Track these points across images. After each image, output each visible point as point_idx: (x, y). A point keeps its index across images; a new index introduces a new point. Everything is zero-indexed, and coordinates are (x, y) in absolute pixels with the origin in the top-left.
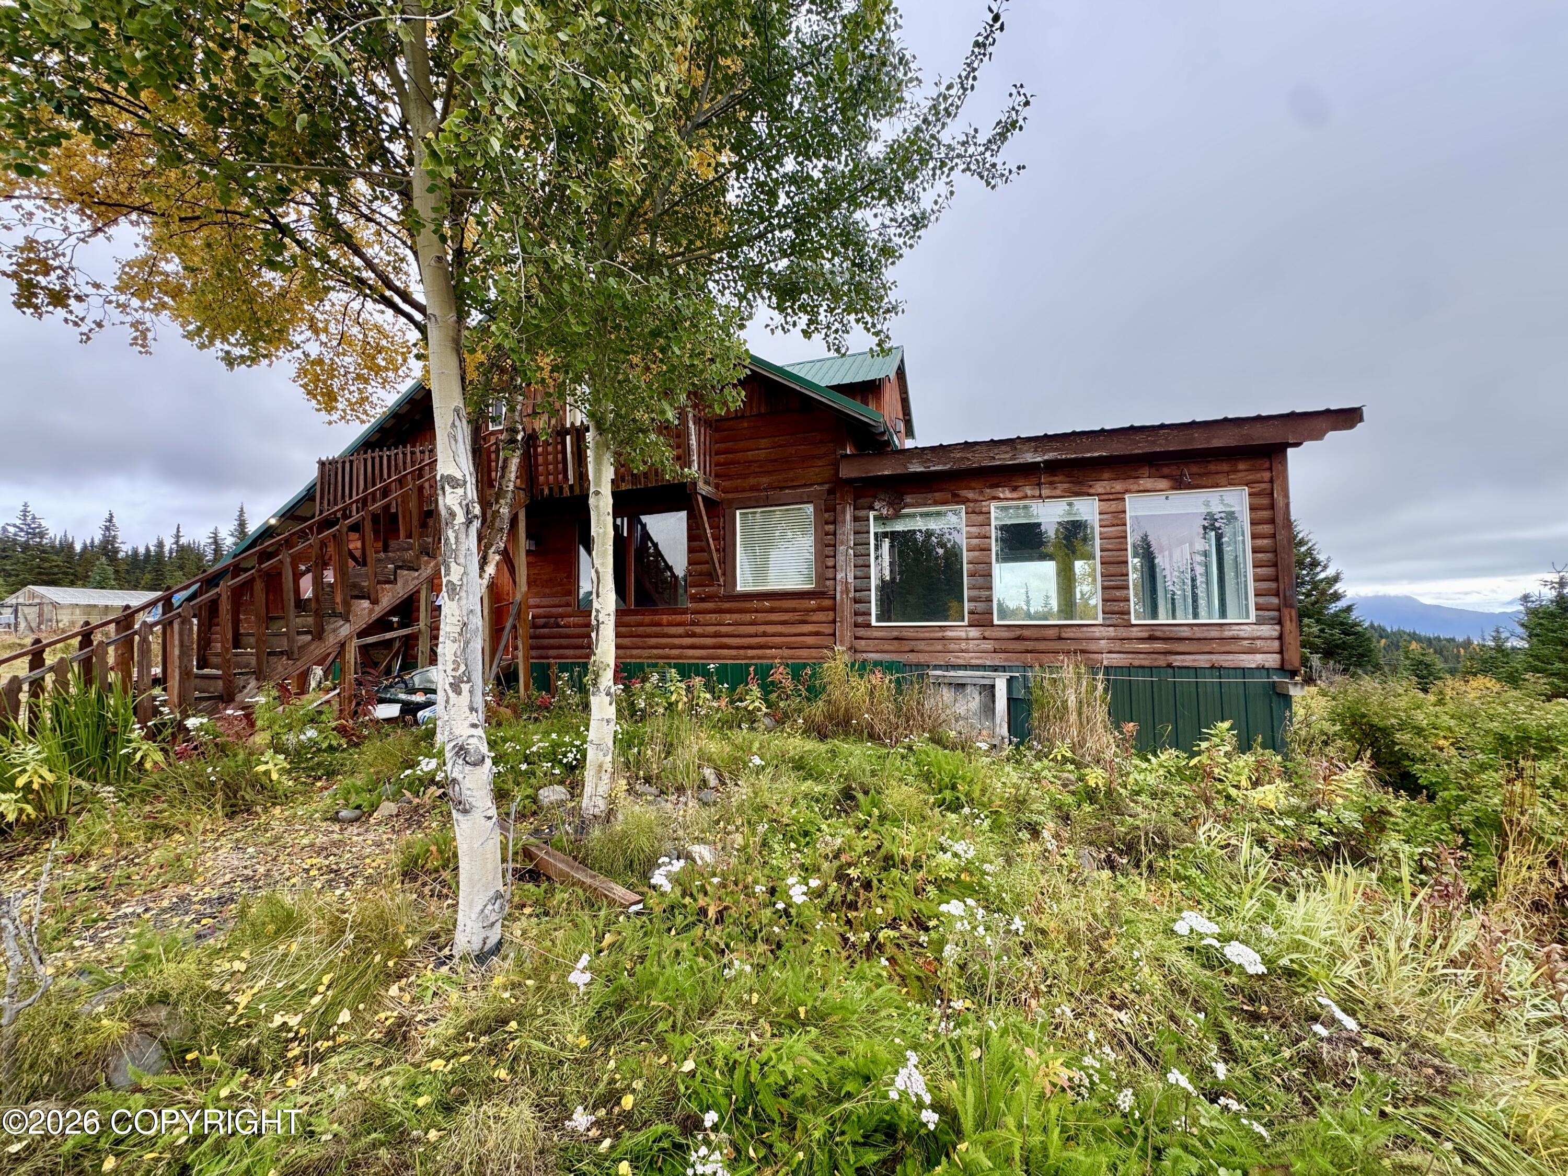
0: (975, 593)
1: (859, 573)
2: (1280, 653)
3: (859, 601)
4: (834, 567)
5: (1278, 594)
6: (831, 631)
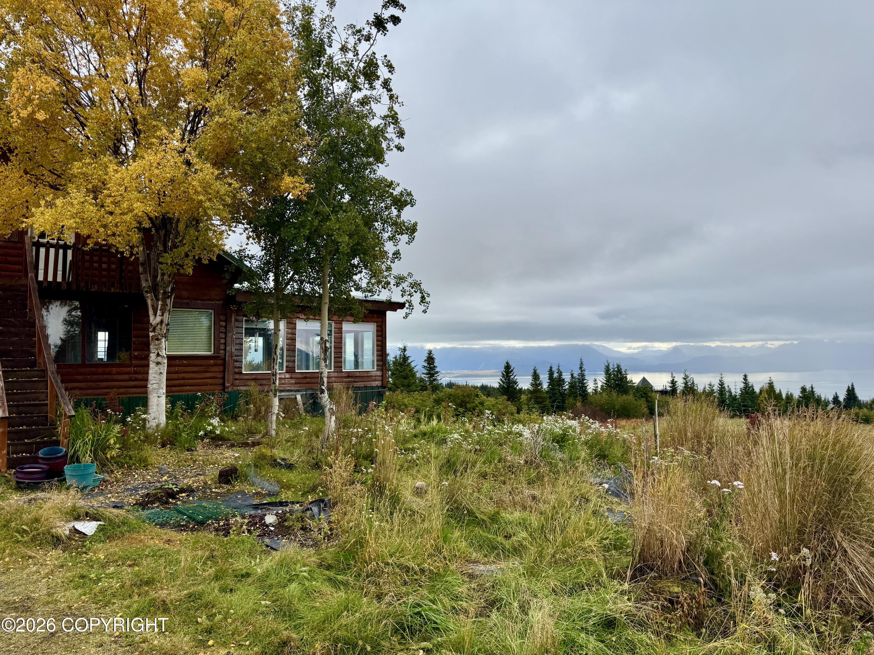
1: (237, 347)
2: (382, 381)
3: (237, 361)
4: (225, 344)
5: (382, 361)
6: (220, 375)
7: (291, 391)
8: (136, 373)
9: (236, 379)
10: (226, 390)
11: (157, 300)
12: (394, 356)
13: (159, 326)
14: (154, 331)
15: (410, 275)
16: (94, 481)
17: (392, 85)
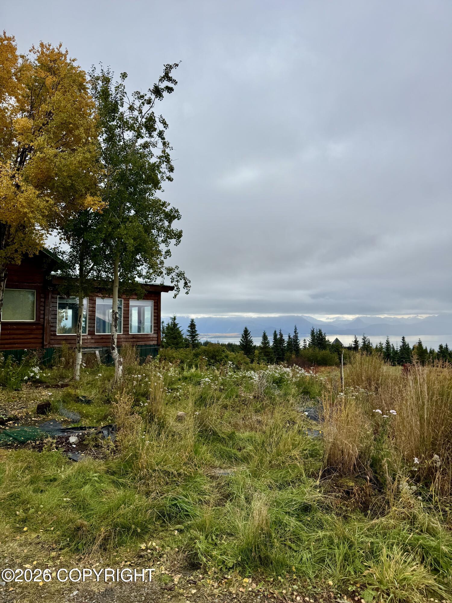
0: (90, 325)
1: (53, 317)
2: (157, 341)
3: (52, 327)
4: (44, 314)
5: (157, 327)
6: (41, 337)
7: (91, 348)
9: (51, 339)
10: (44, 347)
12: (167, 323)
15: (177, 267)
17: (165, 135)
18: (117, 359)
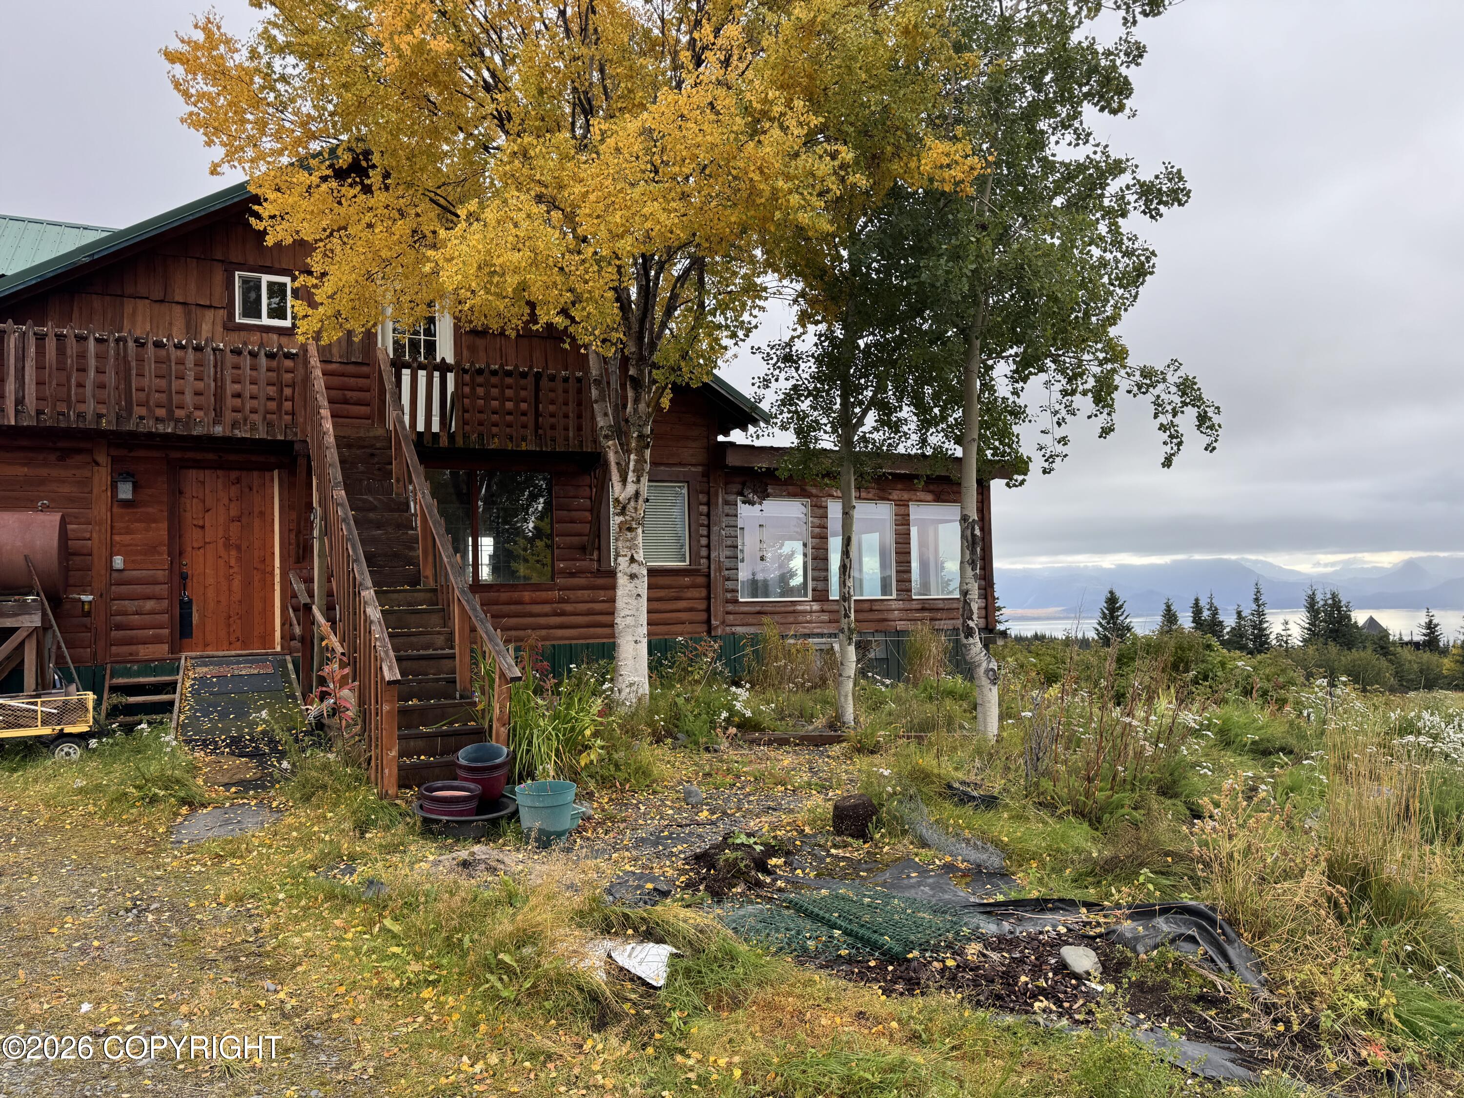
1: (728, 553)
2: (986, 617)
3: (728, 579)
4: (708, 546)
5: (984, 579)
6: (702, 605)
7: (822, 635)
8: (562, 601)
9: (728, 613)
10: (713, 634)
11: (629, 452)
13: (632, 503)
14: (623, 512)
15: (1176, 364)
16: (573, 818)
18: (984, 665)
